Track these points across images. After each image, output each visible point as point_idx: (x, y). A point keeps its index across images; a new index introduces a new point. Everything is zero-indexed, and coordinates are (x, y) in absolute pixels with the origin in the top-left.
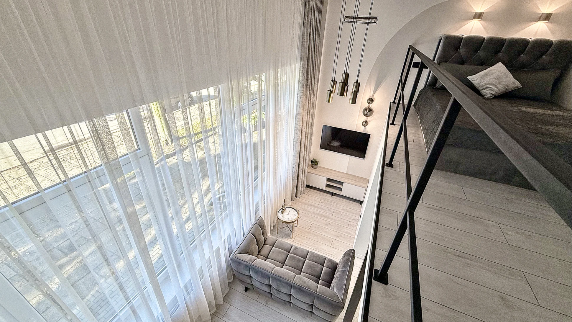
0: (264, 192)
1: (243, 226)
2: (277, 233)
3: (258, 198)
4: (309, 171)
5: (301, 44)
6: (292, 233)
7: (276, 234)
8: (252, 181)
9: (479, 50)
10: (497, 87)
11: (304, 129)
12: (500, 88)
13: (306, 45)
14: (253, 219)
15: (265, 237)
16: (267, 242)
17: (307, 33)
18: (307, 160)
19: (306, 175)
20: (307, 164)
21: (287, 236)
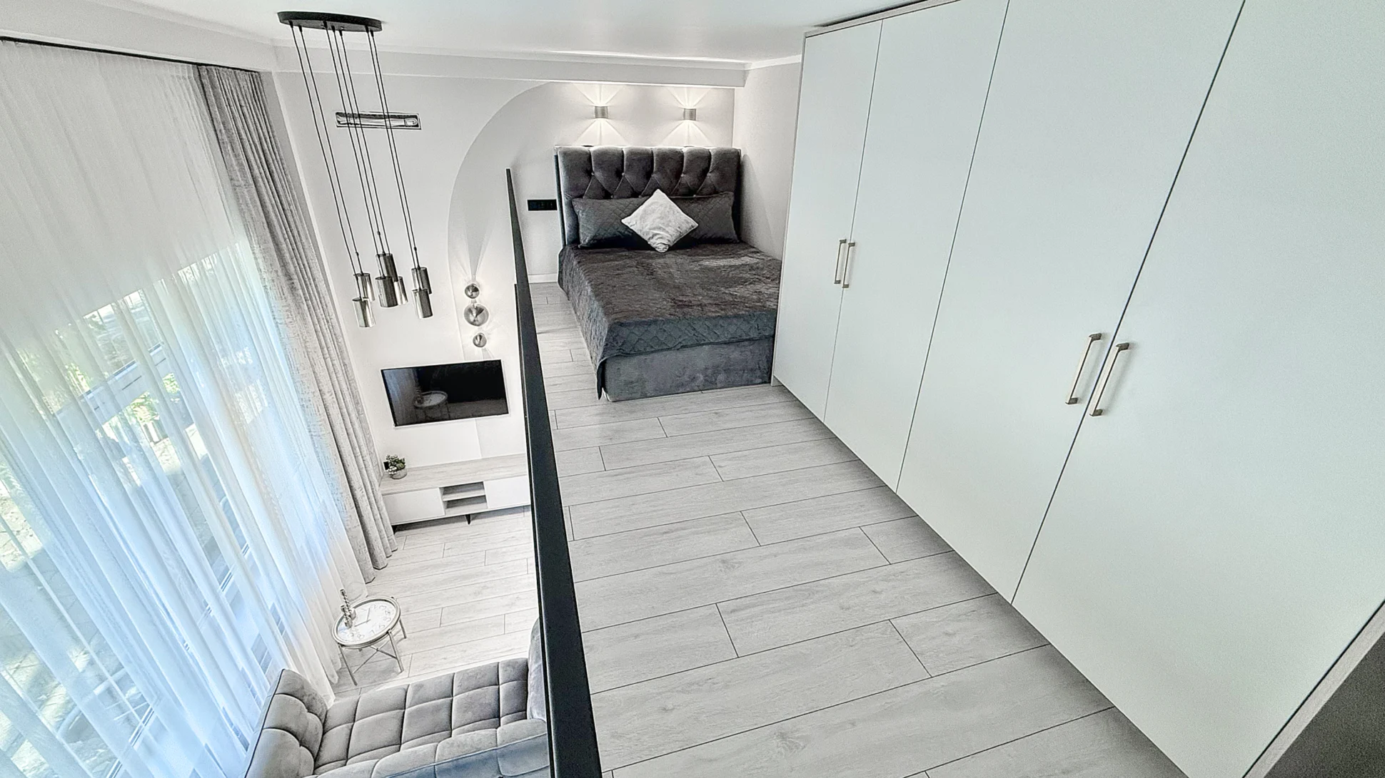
0: (270, 602)
1: (232, 724)
2: (356, 684)
3: (252, 626)
4: (386, 489)
5: (230, 193)
6: (396, 658)
7: (354, 687)
8: (213, 590)
9: (623, 172)
10: (667, 232)
11: (329, 398)
12: (671, 232)
13: (249, 194)
14: (261, 689)
15: (318, 714)
16: (330, 723)
17: (240, 165)
18: (370, 467)
19: (382, 503)
20: (373, 475)
21: (387, 673)
